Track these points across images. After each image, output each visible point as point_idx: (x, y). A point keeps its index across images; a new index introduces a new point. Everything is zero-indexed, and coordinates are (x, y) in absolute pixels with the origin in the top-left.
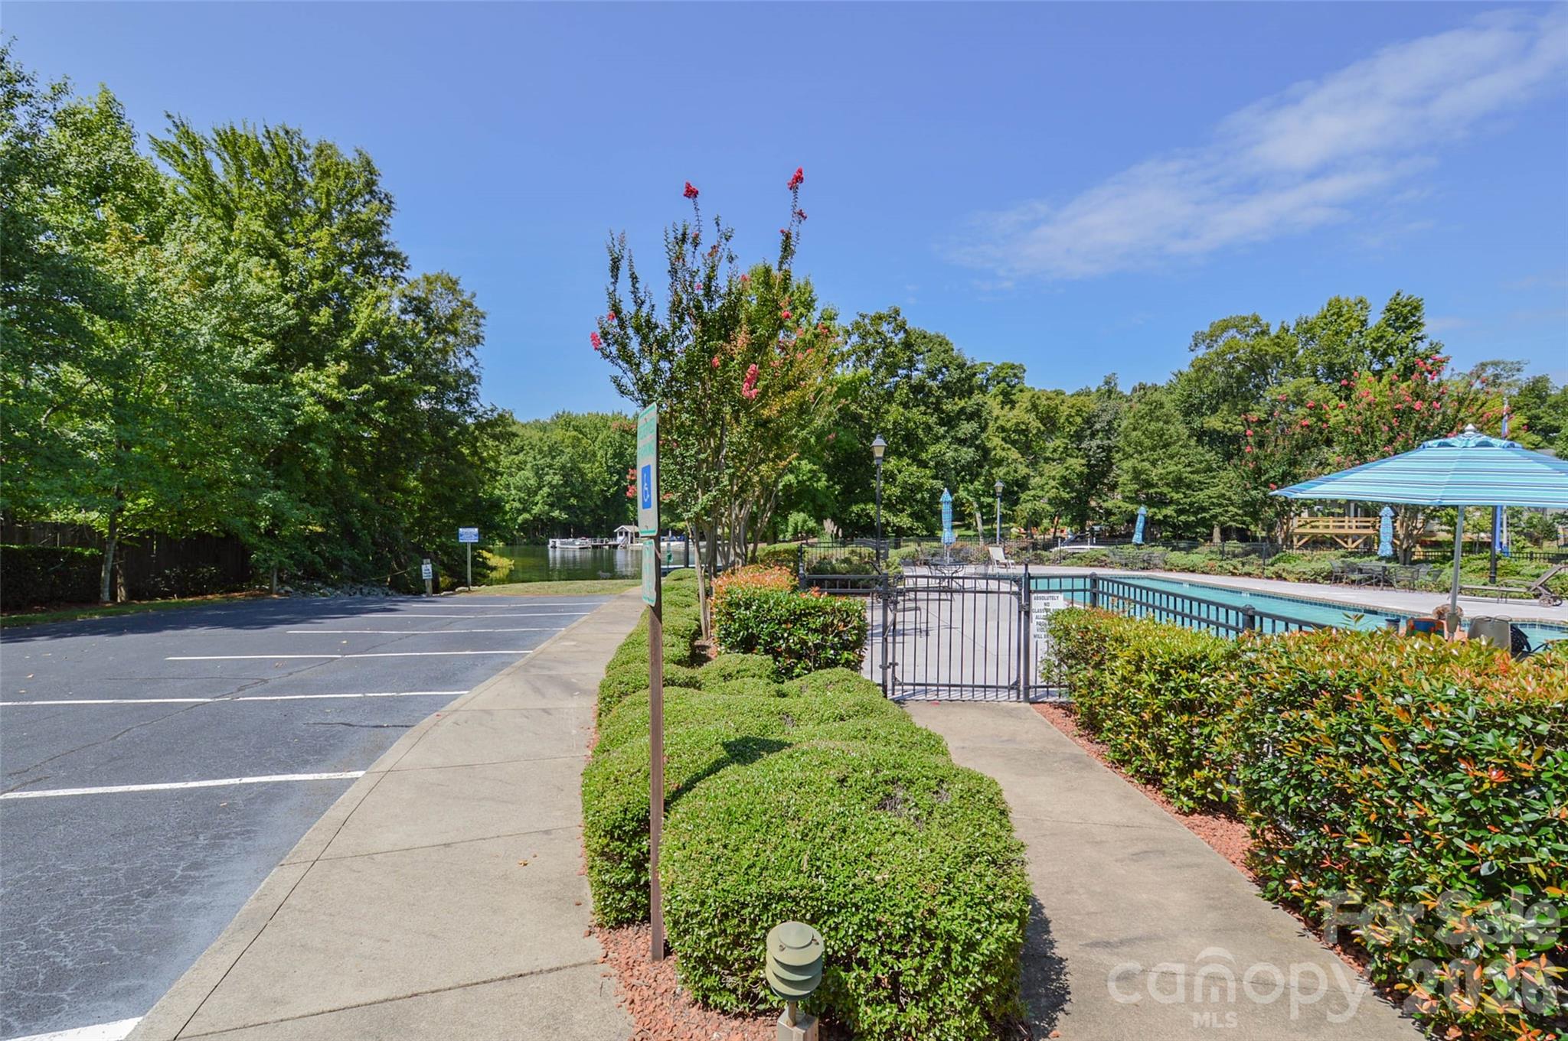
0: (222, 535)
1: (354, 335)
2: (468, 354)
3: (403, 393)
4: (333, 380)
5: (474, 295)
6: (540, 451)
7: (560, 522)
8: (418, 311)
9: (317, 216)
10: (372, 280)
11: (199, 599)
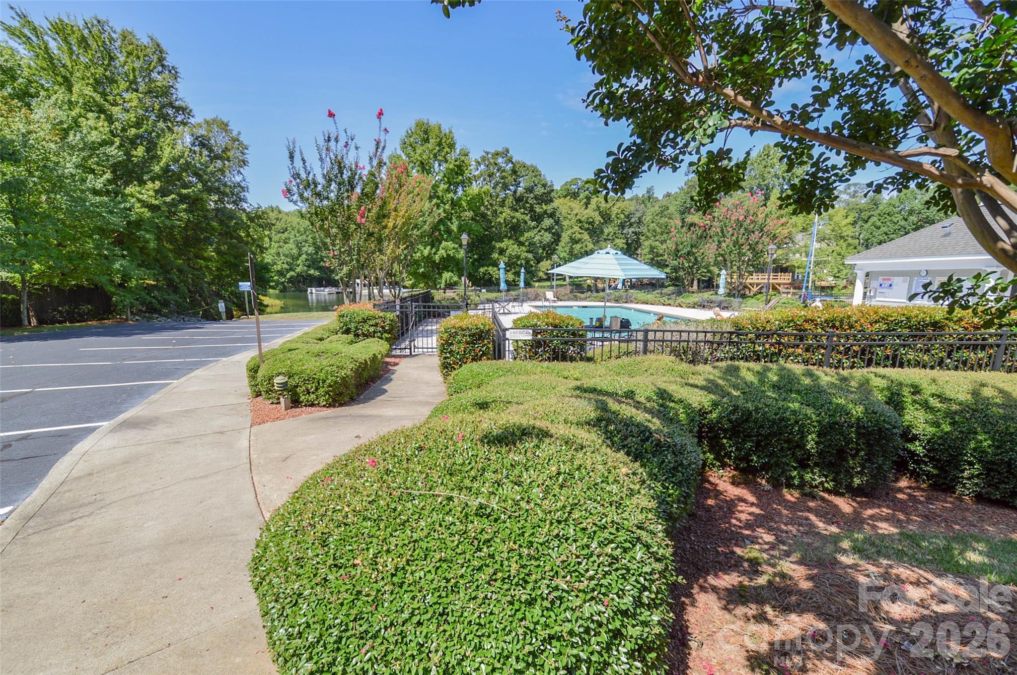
0: (92, 287)
1: (161, 164)
2: (239, 172)
3: (197, 200)
4: (151, 193)
5: (239, 133)
6: (299, 232)
7: (315, 277)
8: (202, 145)
9: (128, 84)
10: (170, 124)
11: (84, 324)
